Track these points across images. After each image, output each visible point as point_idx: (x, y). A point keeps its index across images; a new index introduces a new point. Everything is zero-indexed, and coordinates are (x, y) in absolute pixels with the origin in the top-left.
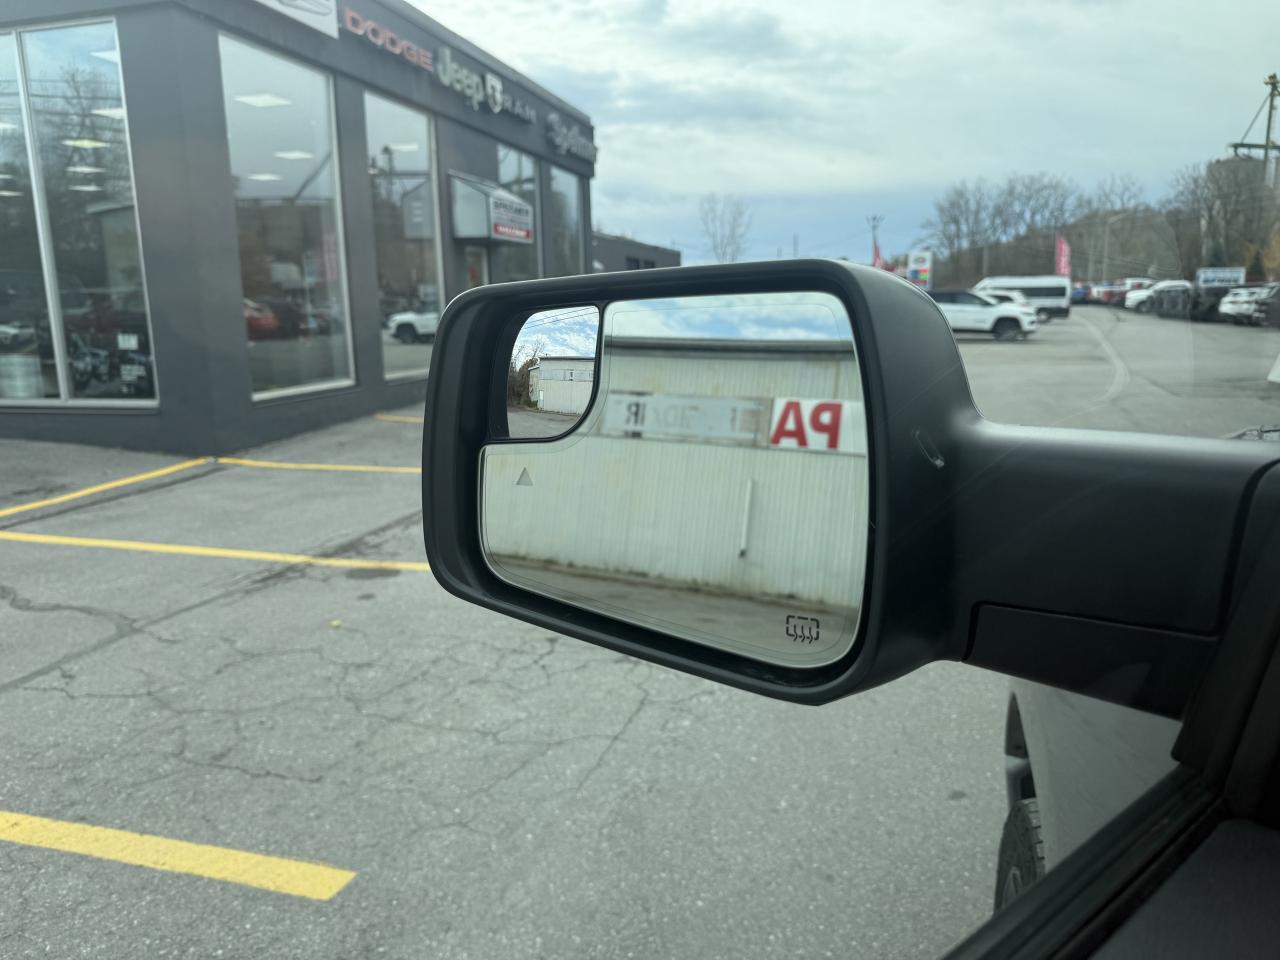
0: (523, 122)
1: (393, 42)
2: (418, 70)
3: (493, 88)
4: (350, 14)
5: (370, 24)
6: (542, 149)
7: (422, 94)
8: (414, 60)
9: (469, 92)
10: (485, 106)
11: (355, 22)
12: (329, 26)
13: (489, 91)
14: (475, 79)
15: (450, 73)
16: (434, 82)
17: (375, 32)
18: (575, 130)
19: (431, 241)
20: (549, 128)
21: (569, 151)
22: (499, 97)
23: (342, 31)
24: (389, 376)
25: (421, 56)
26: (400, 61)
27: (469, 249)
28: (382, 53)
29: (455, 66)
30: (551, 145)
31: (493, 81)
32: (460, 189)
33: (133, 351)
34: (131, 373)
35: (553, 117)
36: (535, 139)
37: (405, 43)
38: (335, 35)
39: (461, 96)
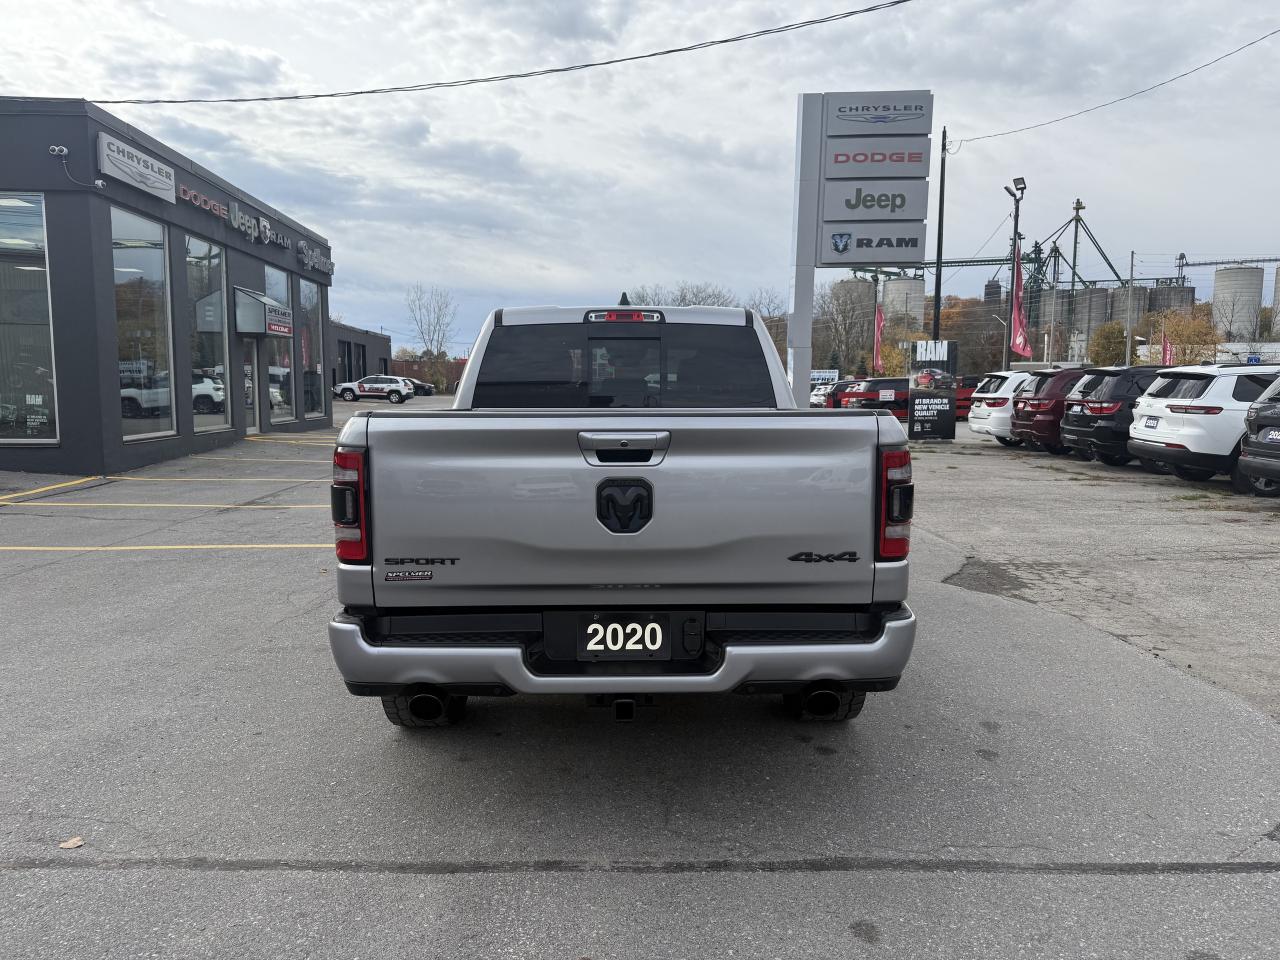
0: (281, 248)
1: (205, 202)
2: (218, 218)
3: (265, 226)
4: (182, 187)
5: (193, 192)
6: (294, 267)
7: (220, 235)
8: (217, 213)
9: (249, 231)
10: (259, 240)
11: (185, 191)
12: (170, 197)
13: (262, 229)
14: (254, 221)
15: (239, 219)
16: (228, 225)
17: (195, 197)
18: (318, 251)
19: (221, 334)
20: (299, 251)
21: (313, 267)
22: (268, 233)
23: (177, 198)
24: (196, 430)
25: (220, 210)
26: (209, 214)
27: (245, 340)
28: (199, 209)
29: (241, 214)
30: (301, 263)
31: (264, 222)
32: (241, 297)
33: (39, 406)
34: (34, 421)
35: (302, 243)
36: (288, 259)
37: (212, 202)
38: (174, 202)
39: (245, 234)
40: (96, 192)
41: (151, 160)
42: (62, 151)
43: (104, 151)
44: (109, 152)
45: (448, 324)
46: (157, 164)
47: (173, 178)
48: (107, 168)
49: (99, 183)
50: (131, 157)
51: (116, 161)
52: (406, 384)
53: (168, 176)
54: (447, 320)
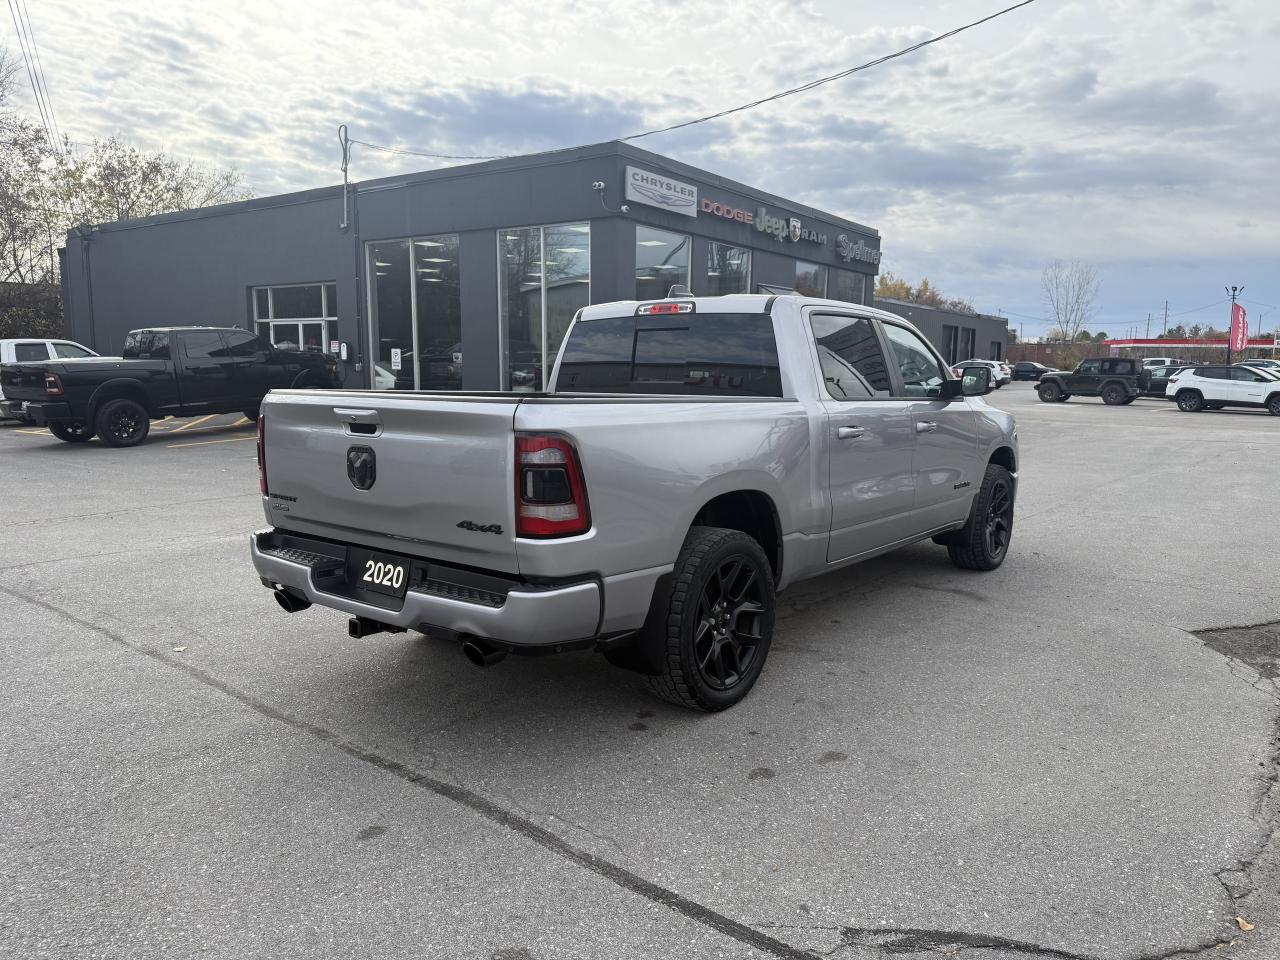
0: (817, 245)
1: (728, 212)
2: (743, 224)
3: (795, 227)
4: (704, 201)
5: (716, 205)
6: (831, 260)
7: (745, 239)
8: (740, 220)
9: (776, 233)
10: (788, 239)
12: (692, 212)
13: (792, 229)
15: (765, 222)
16: (753, 229)
17: (718, 209)
20: (838, 245)
22: (798, 232)
23: (700, 212)
25: (746, 217)
26: (733, 221)
28: (722, 219)
30: (839, 257)
31: (795, 223)
35: (841, 237)
36: (826, 254)
37: (736, 211)
38: (695, 215)
39: (772, 236)
40: (621, 216)
41: (673, 182)
42: (600, 185)
43: (629, 180)
44: (634, 182)
45: (1088, 303)
46: (680, 185)
47: (695, 194)
48: (632, 195)
49: (624, 208)
50: (654, 182)
51: (641, 187)
52: (1002, 369)
53: (691, 193)
54: (1088, 297)
